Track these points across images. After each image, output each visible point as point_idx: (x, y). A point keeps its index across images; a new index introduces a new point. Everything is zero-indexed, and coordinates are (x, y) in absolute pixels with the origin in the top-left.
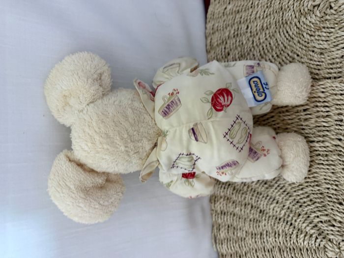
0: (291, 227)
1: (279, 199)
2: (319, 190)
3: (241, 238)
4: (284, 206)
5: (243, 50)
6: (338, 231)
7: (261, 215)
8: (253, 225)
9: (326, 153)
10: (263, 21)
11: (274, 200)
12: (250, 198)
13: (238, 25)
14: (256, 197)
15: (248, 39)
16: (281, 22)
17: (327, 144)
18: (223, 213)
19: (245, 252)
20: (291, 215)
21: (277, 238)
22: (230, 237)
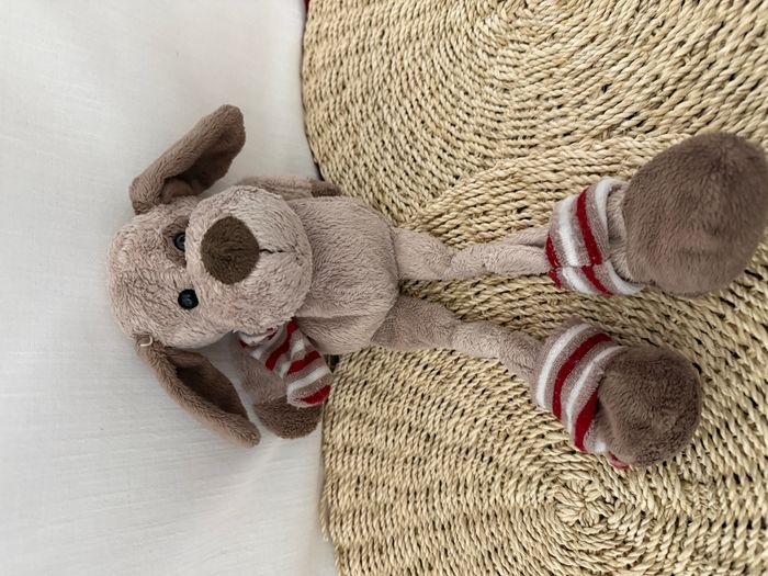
0: (490, 467)
1: (465, 405)
3: (385, 506)
4: (476, 420)
6: (581, 463)
7: (428, 445)
8: (411, 471)
9: (558, 297)
11: (456, 408)
12: (406, 410)
14: (419, 405)
18: (348, 449)
19: (392, 538)
20: (491, 439)
21: (462, 496)
22: (361, 506)
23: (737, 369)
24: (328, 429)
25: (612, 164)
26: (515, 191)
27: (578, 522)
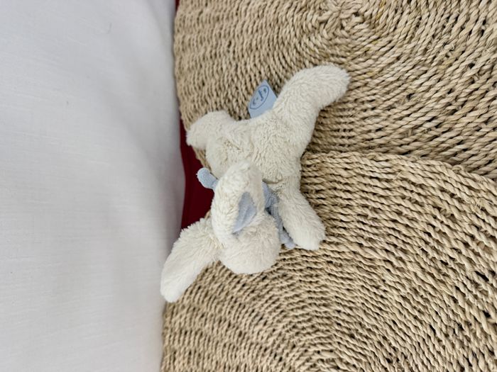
0: (279, 364)
1: (268, 318)
2: (325, 312)
4: (274, 330)
5: (221, 80)
7: (240, 339)
8: (228, 353)
9: (339, 262)
10: (251, 37)
11: (261, 319)
12: (227, 312)
13: (216, 40)
14: (237, 310)
15: (230, 63)
16: (275, 41)
18: (183, 332)
20: (283, 346)
23: (461, 338)
24: (169, 317)
25: (389, 173)
26: (316, 177)
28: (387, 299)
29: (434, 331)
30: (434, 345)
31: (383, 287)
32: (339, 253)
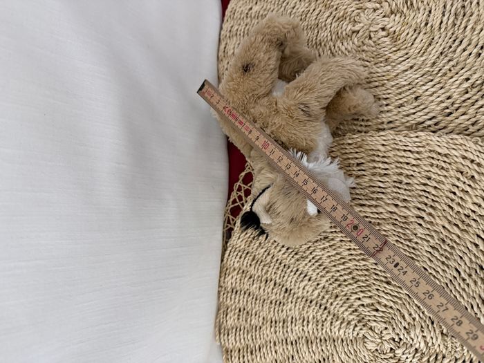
0: (325, 312)
1: (312, 274)
2: (364, 265)
3: (256, 327)
4: (318, 284)
6: (382, 317)
7: (286, 295)
8: (275, 308)
9: (378, 221)
11: (306, 276)
12: (273, 273)
14: (282, 271)
17: (381, 210)
18: (235, 291)
19: (259, 346)
20: (327, 297)
21: (306, 326)
22: (241, 325)
24: (223, 278)
25: (420, 147)
27: (377, 350)
28: (418, 250)
29: (459, 273)
30: (459, 284)
31: (415, 240)
32: (377, 213)
